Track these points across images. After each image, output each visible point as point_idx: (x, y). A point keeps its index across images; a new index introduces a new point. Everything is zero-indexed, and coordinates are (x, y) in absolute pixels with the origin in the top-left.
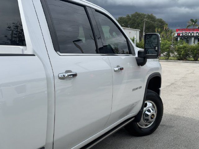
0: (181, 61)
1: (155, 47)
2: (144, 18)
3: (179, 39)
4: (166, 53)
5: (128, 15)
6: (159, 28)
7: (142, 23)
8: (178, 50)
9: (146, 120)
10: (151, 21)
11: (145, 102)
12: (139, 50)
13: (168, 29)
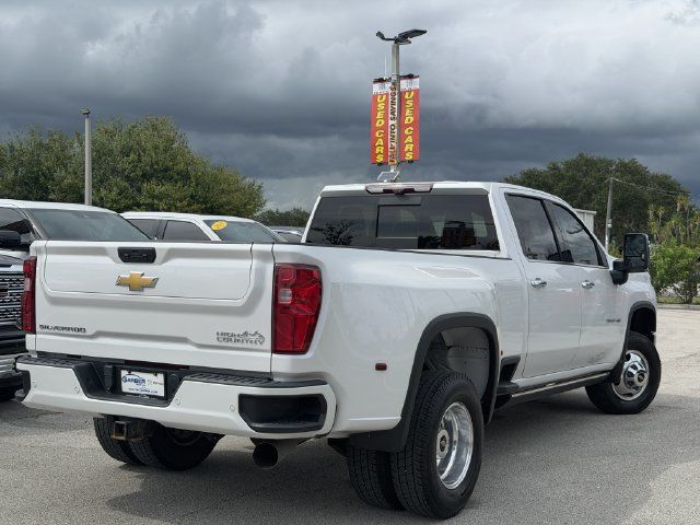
1: (641, 254)
2: (608, 172)
4: (681, 283)
5: (554, 165)
6: (659, 205)
7: (601, 188)
9: (628, 383)
10: (633, 184)
11: (628, 352)
12: (615, 259)
13: (690, 208)
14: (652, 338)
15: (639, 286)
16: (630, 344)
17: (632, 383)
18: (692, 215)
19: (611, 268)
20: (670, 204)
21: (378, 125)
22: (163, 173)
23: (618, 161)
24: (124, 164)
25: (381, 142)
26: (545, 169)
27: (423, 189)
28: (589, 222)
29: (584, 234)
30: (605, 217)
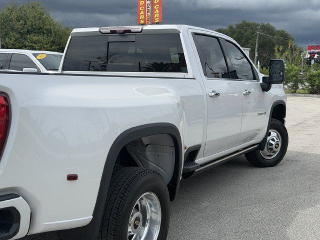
0: (315, 95)
1: (280, 72)
2: (256, 29)
3: (313, 62)
4: (291, 83)
5: (231, 26)
6: (280, 45)
7: (253, 37)
8: (311, 79)
9: (270, 149)
10: (268, 35)
11: (270, 131)
12: (263, 75)
13: (294, 46)
14: (283, 121)
15: (277, 91)
16: (271, 126)
17: (272, 149)
18: (295, 50)
19: (261, 81)
20: (285, 44)
21: (141, 4)
22: (39, 30)
23: (261, 24)
24: (18, 25)
25: (142, 13)
26: (227, 28)
27: (136, 30)
28: (247, 53)
29: (245, 59)
30: (255, 51)
